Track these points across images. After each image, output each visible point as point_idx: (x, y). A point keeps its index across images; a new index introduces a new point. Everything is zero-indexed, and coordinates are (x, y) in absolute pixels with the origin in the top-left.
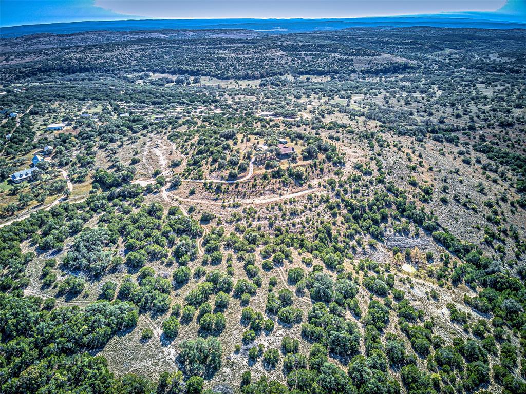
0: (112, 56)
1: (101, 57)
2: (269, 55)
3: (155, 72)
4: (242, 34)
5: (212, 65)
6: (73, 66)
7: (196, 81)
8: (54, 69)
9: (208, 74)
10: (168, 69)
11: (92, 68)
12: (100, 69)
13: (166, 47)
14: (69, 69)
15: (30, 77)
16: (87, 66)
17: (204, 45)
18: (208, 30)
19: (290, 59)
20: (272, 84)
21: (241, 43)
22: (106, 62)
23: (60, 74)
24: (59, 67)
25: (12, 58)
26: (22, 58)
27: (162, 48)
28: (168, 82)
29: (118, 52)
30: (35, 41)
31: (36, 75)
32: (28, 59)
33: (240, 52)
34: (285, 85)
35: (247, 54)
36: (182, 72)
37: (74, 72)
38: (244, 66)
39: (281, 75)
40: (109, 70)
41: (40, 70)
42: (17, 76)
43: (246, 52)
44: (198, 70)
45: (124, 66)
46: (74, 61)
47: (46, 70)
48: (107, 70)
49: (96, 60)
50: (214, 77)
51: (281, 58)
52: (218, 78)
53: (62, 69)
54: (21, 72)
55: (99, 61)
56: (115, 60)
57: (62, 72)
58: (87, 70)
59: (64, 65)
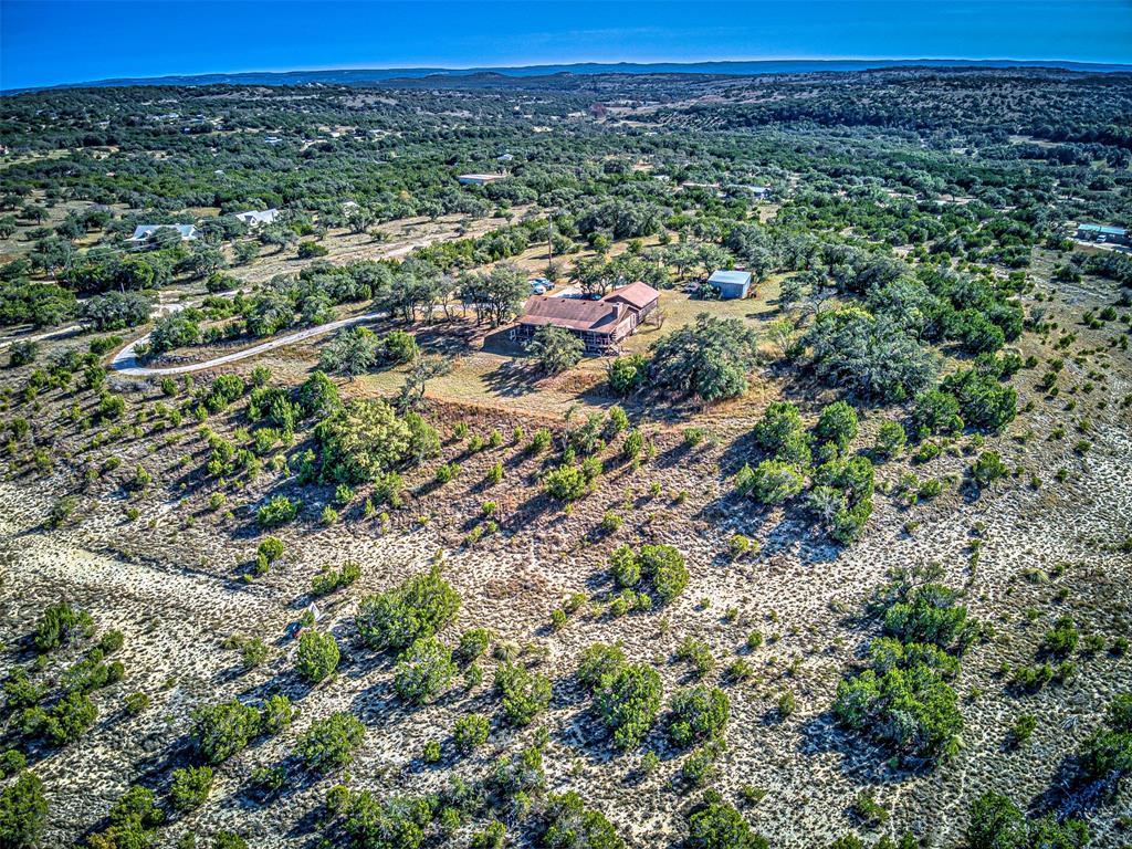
0: (968, 96)
1: (935, 97)
3: (1037, 136)
6: (852, 111)
8: (808, 114)
10: (1074, 130)
11: (889, 119)
12: (909, 121)
14: (840, 116)
15: (749, 124)
16: (882, 113)
23: (814, 125)
24: (821, 113)
36: (1105, 137)
37: (848, 123)
40: (927, 126)
41: (779, 115)
42: (729, 122)
45: (976, 119)
47: (785, 117)
48: (923, 126)
49: (917, 101)
53: (826, 115)
54: (739, 116)
55: (920, 104)
56: (966, 105)
57: (821, 122)
58: (876, 121)
59: (835, 107)
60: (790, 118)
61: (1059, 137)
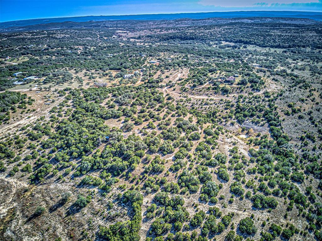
1: (203, 32)
2: (304, 35)
3: (227, 41)
4: (303, 22)
5: (261, 38)
6: (187, 36)
7: (245, 47)
8: (177, 37)
9: (255, 44)
10: (234, 40)
11: (195, 38)
13: (244, 28)
14: (185, 38)
15: (165, 40)
16: (193, 37)
17: (268, 27)
18: (282, 18)
19: (318, 38)
20: (292, 52)
21: (295, 26)
22: (204, 35)
23: (180, 40)
24: (180, 37)
25: (163, 30)
26: (167, 31)
27: (242, 28)
28: (228, 47)
29: (213, 30)
30: (180, 22)
31: (169, 40)
32: (170, 31)
33: (285, 32)
34: (300, 53)
35: (289, 33)
36: (240, 41)
37: (187, 39)
38: (282, 40)
39: (304, 47)
40: (203, 40)
41: (171, 38)
42: (160, 40)
43: (288, 32)
44: (250, 41)
45: (213, 37)
46: (189, 34)
47: (173, 38)
48: (203, 39)
49: (199, 34)
50: (257, 45)
51: (312, 37)
52: (260, 46)
53: (181, 37)
54: (162, 38)
55: (200, 34)
56: (209, 34)
57: (181, 39)
58: (193, 39)
59: (183, 36)
60: (174, 38)
61: (231, 41)
